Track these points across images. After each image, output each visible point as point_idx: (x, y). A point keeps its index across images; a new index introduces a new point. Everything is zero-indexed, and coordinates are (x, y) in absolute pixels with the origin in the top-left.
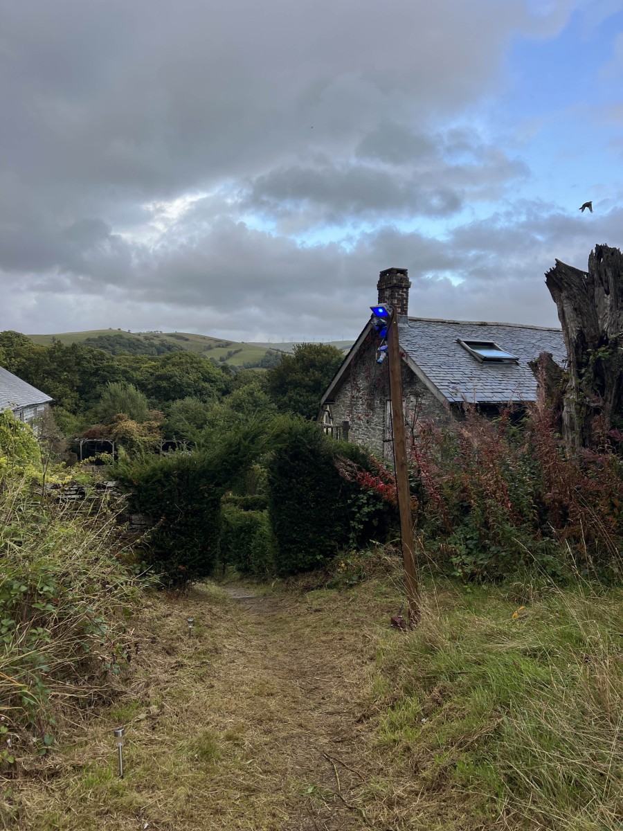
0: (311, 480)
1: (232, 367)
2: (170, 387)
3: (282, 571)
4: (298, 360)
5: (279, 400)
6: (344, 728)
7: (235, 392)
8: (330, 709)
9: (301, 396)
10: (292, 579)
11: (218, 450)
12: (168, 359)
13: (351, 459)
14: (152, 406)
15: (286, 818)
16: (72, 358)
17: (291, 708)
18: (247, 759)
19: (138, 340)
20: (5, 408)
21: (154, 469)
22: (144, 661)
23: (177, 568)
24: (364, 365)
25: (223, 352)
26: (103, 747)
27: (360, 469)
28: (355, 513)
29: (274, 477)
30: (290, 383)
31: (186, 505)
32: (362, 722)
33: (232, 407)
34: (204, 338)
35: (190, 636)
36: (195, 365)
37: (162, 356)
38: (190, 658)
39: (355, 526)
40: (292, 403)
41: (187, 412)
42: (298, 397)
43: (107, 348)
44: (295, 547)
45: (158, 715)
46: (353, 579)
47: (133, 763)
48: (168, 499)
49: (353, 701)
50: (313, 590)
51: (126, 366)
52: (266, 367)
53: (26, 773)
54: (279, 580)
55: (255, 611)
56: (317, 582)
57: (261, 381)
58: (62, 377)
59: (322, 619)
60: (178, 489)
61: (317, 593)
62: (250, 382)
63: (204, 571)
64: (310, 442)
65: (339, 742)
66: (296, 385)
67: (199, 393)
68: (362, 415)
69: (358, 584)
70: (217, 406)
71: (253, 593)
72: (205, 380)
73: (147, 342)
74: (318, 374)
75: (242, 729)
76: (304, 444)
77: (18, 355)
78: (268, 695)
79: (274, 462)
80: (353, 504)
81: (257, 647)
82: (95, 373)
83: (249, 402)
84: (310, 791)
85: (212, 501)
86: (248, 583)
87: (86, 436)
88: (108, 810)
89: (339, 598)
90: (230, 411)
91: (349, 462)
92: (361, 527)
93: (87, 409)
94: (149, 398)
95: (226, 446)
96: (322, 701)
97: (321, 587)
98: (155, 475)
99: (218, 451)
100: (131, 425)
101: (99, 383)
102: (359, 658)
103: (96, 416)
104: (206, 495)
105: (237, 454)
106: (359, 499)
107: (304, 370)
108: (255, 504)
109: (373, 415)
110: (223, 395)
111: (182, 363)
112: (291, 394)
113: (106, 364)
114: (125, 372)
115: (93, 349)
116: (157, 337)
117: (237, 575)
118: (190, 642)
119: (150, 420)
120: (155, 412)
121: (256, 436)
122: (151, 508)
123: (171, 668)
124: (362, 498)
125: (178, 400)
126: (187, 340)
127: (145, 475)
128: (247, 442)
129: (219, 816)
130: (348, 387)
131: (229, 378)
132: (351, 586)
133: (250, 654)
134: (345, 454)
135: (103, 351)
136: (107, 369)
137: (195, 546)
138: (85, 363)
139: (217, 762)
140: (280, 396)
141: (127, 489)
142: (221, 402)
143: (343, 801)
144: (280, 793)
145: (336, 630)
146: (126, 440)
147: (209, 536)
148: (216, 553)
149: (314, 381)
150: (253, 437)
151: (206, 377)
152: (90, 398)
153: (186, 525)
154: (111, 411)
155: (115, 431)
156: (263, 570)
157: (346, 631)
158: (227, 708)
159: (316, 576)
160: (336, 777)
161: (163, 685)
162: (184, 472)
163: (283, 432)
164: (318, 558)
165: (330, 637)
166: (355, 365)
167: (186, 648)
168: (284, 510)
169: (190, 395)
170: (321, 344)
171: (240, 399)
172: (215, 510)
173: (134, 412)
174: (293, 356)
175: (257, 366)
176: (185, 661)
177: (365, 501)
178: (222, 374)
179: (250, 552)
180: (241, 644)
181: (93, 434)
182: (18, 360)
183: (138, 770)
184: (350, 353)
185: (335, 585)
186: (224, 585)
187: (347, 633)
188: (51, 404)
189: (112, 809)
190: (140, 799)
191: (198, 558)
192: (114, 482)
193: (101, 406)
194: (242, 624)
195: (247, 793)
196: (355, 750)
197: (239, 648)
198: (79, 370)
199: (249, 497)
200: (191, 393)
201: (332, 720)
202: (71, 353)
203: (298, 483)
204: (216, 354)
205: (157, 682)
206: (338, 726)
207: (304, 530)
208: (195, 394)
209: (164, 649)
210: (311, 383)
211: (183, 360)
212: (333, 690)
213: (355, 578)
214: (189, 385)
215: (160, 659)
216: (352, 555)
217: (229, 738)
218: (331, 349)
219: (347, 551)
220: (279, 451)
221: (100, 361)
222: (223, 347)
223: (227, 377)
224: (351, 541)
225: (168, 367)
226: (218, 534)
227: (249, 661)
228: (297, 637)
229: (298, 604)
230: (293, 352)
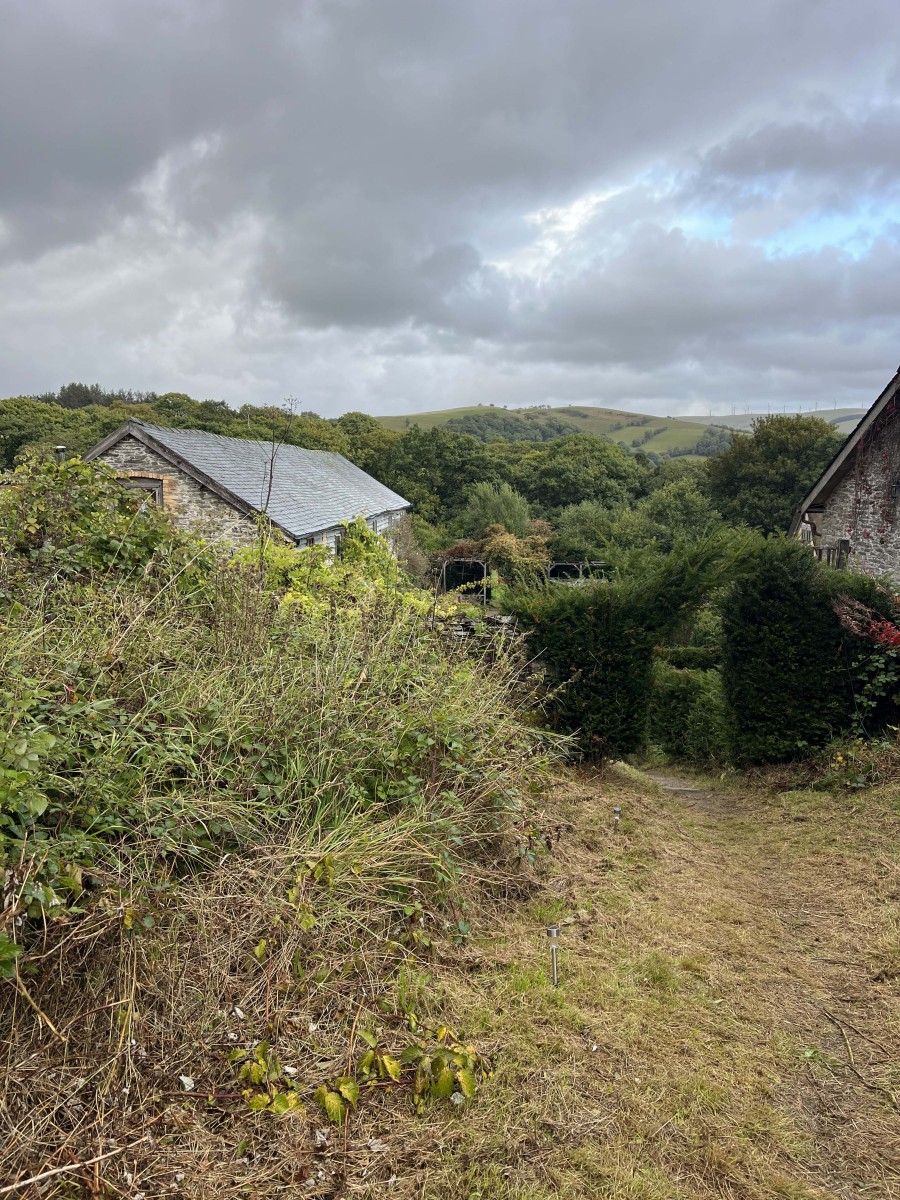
0: (793, 629)
1: (651, 456)
2: (560, 486)
3: (741, 759)
4: (758, 443)
5: (725, 506)
6: (854, 985)
7: (656, 494)
8: (829, 957)
9: (760, 498)
10: (756, 771)
11: (652, 578)
12: (559, 446)
13: (861, 601)
14: (535, 514)
15: (778, 1080)
16: (433, 447)
17: (770, 945)
18: (715, 998)
19: (517, 420)
20: (357, 516)
21: (561, 603)
22: (561, 854)
23: (591, 739)
24: (880, 449)
25: (638, 433)
26: (527, 947)
27: (875, 617)
28: (863, 683)
29: (733, 622)
30: (744, 479)
31: (605, 654)
32: (882, 981)
33: (650, 515)
34: (610, 413)
35: (616, 830)
36: (596, 454)
37: (550, 442)
38: (621, 858)
39: (862, 702)
40: (746, 509)
41: (583, 522)
42: (756, 500)
43: (476, 433)
44: (762, 726)
45: (589, 922)
46: (858, 779)
47: (569, 974)
48: (580, 645)
49: (865, 951)
50: (790, 789)
51: (500, 457)
52: (702, 454)
53: (442, 961)
54: (732, 770)
55: (701, 809)
56: (796, 779)
57: (696, 476)
58: (419, 475)
59: (807, 833)
60: (594, 632)
61: (797, 794)
62: (678, 477)
63: (628, 745)
64: (794, 571)
65: (848, 1001)
66: (754, 481)
67: (601, 494)
68: (873, 530)
69: (867, 788)
70: (627, 514)
71: (691, 785)
72: (611, 475)
73: (529, 422)
74: (791, 464)
75: (702, 958)
76: (784, 574)
77: (365, 445)
78: (735, 922)
79: (734, 599)
80: (861, 669)
81: (711, 858)
82: (461, 469)
83: (676, 508)
84: (808, 1054)
85: (642, 650)
86: (682, 771)
87: (452, 554)
88: (547, 1020)
89: (835, 806)
90: (647, 521)
91: (858, 605)
92: (874, 704)
93: (450, 517)
94: (530, 503)
95: (663, 573)
96: (816, 943)
97: (802, 786)
98: (563, 610)
99: (650, 581)
100: (509, 540)
101: (466, 482)
102: (871, 893)
103: (462, 528)
104: (633, 642)
105: (677, 585)
106: (871, 662)
107: (767, 457)
108: (690, 660)
109: (892, 531)
110: (637, 498)
111: (578, 451)
112: (744, 495)
113: (474, 455)
114: (501, 466)
115: (458, 434)
116: (543, 413)
117: (664, 759)
118: (618, 838)
119: (532, 533)
120: (539, 522)
121: (708, 561)
122: (557, 655)
123: (597, 868)
124: (877, 661)
125: (571, 506)
126: (585, 416)
127: (550, 610)
128: (696, 568)
129: (685, 1058)
130: (850, 484)
131: (646, 472)
132: (854, 790)
133: (700, 866)
134: (850, 591)
135: (472, 437)
136: (476, 463)
137: (616, 710)
138: (447, 455)
139: (674, 993)
140: (726, 500)
141: (526, 627)
142: (634, 508)
143: (859, 1077)
144: (766, 1049)
145: (832, 850)
146: (501, 561)
147: (635, 698)
148: (644, 723)
149: (784, 475)
150: (703, 562)
151: (612, 471)
152: (453, 502)
153: (604, 681)
154: (483, 521)
155: (487, 548)
156: (706, 755)
157: (847, 853)
158: (679, 929)
159: (795, 770)
160: (846, 1045)
161: (589, 887)
162: (603, 609)
163: (751, 555)
164: (800, 744)
165: (821, 859)
166: (865, 450)
167: (613, 847)
168: (748, 671)
169: (588, 497)
170: (799, 417)
171: (663, 504)
172: (645, 663)
173: (509, 522)
174: (751, 436)
175: (690, 452)
176: (616, 862)
177: (883, 666)
178: (637, 466)
179: (685, 727)
180: (687, 852)
181: (460, 552)
182: (366, 451)
183: (575, 982)
184: (856, 431)
185: (826, 786)
186: (645, 770)
187: (850, 857)
188: (408, 510)
189: (552, 1020)
190: (584, 1016)
191: (620, 728)
192: (509, 618)
193: (468, 515)
194: (685, 825)
195: (720, 1039)
196: (873, 1015)
197: (684, 855)
198: (440, 465)
199: (681, 649)
200: (589, 495)
201: (833, 971)
202: (430, 441)
203: (771, 632)
204: (627, 437)
205: (582, 882)
206: (844, 980)
207: (779, 702)
208: (596, 496)
209: (583, 841)
210: (779, 479)
211: (580, 447)
212: (832, 932)
213: (861, 778)
214: (587, 484)
215: (580, 853)
216: (855, 745)
217: (686, 967)
218: (816, 424)
219: (848, 739)
220: (743, 583)
221: (467, 452)
222: (638, 425)
223: (643, 471)
224: (855, 725)
225: (558, 457)
226: (649, 697)
227: (701, 874)
228: (769, 852)
229: (767, 807)
230: (751, 430)
